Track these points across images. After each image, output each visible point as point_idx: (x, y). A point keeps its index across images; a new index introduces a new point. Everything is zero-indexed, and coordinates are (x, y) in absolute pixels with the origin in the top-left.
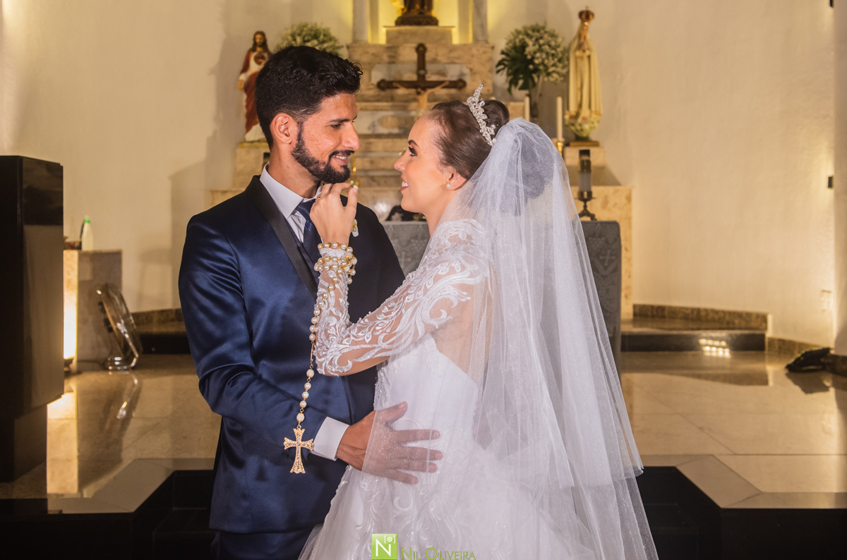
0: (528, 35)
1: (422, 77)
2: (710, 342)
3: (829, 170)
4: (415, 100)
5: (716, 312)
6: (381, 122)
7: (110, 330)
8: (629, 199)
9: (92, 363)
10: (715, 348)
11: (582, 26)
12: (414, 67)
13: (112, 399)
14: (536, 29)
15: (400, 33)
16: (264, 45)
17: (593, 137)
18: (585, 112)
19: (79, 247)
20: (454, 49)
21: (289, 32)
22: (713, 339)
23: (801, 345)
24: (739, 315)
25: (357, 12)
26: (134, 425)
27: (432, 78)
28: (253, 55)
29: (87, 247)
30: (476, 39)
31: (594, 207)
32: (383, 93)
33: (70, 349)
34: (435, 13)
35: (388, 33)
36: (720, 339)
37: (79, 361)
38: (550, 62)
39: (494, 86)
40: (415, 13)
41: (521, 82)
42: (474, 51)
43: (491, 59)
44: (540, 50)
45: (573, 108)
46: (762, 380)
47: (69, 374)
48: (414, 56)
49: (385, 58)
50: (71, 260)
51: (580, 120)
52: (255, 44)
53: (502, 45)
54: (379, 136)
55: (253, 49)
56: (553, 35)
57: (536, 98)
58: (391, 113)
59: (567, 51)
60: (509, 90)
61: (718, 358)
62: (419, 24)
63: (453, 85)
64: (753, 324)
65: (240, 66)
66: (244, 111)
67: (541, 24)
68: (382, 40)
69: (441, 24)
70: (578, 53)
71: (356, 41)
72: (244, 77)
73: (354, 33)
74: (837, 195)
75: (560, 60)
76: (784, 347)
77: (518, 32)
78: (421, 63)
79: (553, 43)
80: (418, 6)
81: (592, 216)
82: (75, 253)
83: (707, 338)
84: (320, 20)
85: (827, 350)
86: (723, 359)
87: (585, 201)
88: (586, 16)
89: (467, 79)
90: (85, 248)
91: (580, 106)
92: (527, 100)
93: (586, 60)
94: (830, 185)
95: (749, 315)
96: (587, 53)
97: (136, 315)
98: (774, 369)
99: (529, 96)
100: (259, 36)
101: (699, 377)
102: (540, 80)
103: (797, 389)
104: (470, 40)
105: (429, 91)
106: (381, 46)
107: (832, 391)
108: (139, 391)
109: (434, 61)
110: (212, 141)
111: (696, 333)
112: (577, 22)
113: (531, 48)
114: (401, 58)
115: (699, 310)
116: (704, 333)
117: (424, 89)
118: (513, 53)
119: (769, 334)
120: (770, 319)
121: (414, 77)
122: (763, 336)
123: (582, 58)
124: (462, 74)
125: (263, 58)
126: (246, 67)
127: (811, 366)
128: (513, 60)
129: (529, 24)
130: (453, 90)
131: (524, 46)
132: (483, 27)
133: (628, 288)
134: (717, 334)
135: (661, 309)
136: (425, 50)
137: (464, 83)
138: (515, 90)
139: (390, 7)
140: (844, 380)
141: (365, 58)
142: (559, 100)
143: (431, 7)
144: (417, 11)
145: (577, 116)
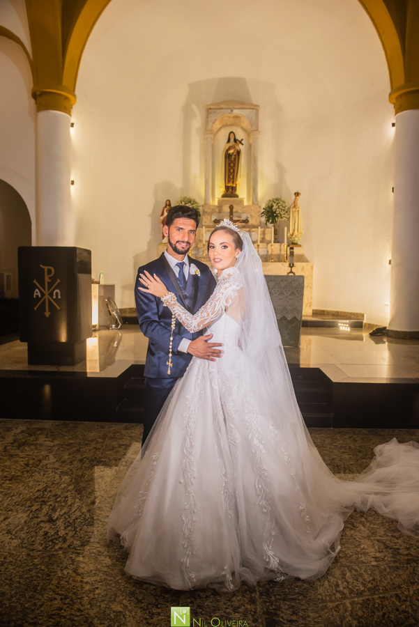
0: (274, 202)
1: (231, 218)
3: (389, 257)
5: (345, 313)
7: (111, 314)
8: (312, 268)
9: (104, 326)
10: (344, 327)
11: (296, 199)
12: (229, 214)
13: (112, 340)
14: (277, 200)
16: (170, 205)
17: (299, 243)
18: (296, 233)
19: (99, 283)
20: (245, 207)
21: (180, 200)
22: (344, 323)
23: (376, 326)
24: (353, 314)
25: (206, 192)
26: (120, 348)
27: (235, 218)
28: (166, 209)
29: (102, 283)
30: (253, 204)
31: (294, 270)
33: (95, 320)
34: (237, 193)
35: (218, 201)
36: (346, 324)
37: (99, 326)
38: (282, 213)
39: (260, 222)
40: (229, 192)
41: (271, 221)
42: (253, 208)
43: (259, 211)
44: (279, 208)
45: (291, 231)
46: (361, 339)
47: (95, 331)
48: (229, 210)
49: (217, 210)
50: (95, 288)
51: (294, 236)
52: (166, 205)
53: (264, 206)
55: (166, 207)
56: (284, 202)
57: (277, 227)
59: (289, 208)
60: (266, 224)
61: (345, 331)
62: (231, 197)
63: (243, 221)
64: (359, 318)
65: (160, 213)
66: (162, 231)
67: (279, 197)
68: (216, 203)
69: (240, 197)
70: (294, 209)
71: (206, 204)
72: (162, 218)
73: (205, 201)
74: (392, 267)
76: (370, 326)
77: (270, 201)
78: (231, 212)
79: (284, 205)
80: (230, 190)
81: (294, 273)
82: (97, 285)
83: (342, 323)
84: (192, 196)
85: (385, 328)
86: (347, 331)
87: (291, 267)
88: (297, 194)
89: (250, 219)
90: (101, 283)
91: (294, 230)
92: (273, 228)
93: (297, 212)
94: (390, 263)
95: (357, 314)
96: (297, 209)
97: (120, 310)
98: (365, 335)
99: (274, 226)
100: (168, 202)
101: (337, 338)
102: (278, 220)
103: (373, 342)
104: (251, 204)
106: (216, 206)
107: (387, 343)
108: (121, 337)
109: (237, 212)
110: (149, 243)
111: (337, 320)
112: (294, 197)
113: (275, 207)
114: (224, 211)
115: (338, 312)
116: (340, 321)
118: (268, 209)
119: (365, 321)
120: (365, 315)
122: (362, 322)
123: (295, 211)
124: (247, 217)
125: (169, 210)
126: (162, 214)
127: (379, 334)
128: (268, 212)
129: (274, 197)
130: (244, 224)
131: (272, 206)
132: (256, 198)
133: (311, 303)
134: (345, 321)
135: (324, 311)
136: (233, 207)
137: (248, 221)
138: (268, 224)
139: (220, 190)
140: (391, 339)
141: (209, 211)
142: (286, 228)
143: (235, 191)
144: (230, 192)
145: (293, 234)
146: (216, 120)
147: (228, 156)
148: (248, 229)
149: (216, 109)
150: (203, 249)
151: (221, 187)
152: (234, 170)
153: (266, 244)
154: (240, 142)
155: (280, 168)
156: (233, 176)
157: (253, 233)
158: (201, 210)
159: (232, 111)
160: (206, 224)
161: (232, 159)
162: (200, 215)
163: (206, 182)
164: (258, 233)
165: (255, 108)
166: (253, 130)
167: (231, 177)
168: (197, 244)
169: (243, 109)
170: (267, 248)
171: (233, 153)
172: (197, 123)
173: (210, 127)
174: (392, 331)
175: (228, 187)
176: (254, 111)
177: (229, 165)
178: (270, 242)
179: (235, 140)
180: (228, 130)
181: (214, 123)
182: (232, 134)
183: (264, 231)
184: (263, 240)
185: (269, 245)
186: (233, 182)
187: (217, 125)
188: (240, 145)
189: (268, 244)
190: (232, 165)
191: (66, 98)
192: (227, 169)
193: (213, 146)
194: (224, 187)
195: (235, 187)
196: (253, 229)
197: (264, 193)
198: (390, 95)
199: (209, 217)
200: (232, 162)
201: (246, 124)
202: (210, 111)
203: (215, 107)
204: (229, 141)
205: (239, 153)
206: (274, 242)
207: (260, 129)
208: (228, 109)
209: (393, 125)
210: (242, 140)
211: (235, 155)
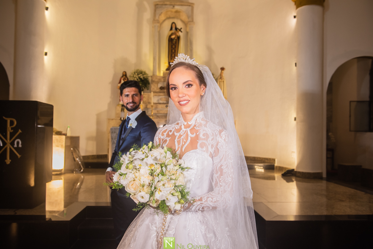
2: (258, 167)
5: (260, 158)
6: (161, 99)
7: (75, 160)
9: (69, 170)
10: (259, 169)
11: (221, 72)
13: (75, 182)
16: (126, 75)
19: (66, 135)
21: (134, 71)
22: (259, 166)
23: (285, 168)
24: (267, 159)
25: (154, 67)
26: (81, 190)
29: (69, 134)
32: (161, 91)
35: (164, 73)
36: (261, 166)
37: (65, 170)
46: (273, 178)
49: (162, 80)
52: (123, 75)
54: (160, 104)
55: (123, 77)
58: (164, 97)
61: (260, 172)
64: (271, 162)
65: (118, 81)
68: (162, 75)
70: (220, 80)
71: (154, 75)
72: (119, 85)
73: (153, 73)
74: (297, 123)
76: (280, 169)
82: (64, 137)
83: (257, 166)
84: (143, 69)
85: (293, 170)
86: (262, 172)
88: (222, 69)
93: (222, 82)
94: (295, 120)
95: (270, 159)
96: (223, 80)
97: (83, 157)
98: (277, 175)
100: (124, 73)
103: (285, 181)
106: (161, 77)
107: (295, 182)
108: (83, 179)
111: (254, 164)
112: (220, 71)
115: (255, 157)
116: (256, 164)
119: (276, 165)
120: (276, 160)
122: (274, 166)
123: (221, 81)
126: (120, 82)
127: (289, 175)
134: (260, 165)
139: (164, 65)
140: (299, 179)
141: (156, 80)
146: (162, 13)
147: (170, 40)
149: (162, 5)
150: (151, 109)
151: (165, 63)
154: (180, 30)
155: (209, 50)
156: (175, 55)
158: (150, 79)
159: (174, 7)
160: (154, 90)
161: (174, 42)
162: (149, 84)
163: (154, 59)
165: (191, 5)
166: (190, 21)
167: (173, 55)
168: (147, 106)
169: (182, 5)
171: (174, 38)
172: (148, 15)
173: (157, 18)
174: (299, 172)
176: (190, 8)
177: (172, 47)
179: (176, 29)
180: (171, 21)
181: (160, 15)
182: (174, 24)
187: (162, 17)
188: (180, 32)
190: (174, 47)
192: (170, 50)
193: (159, 32)
194: (167, 63)
199: (156, 85)
200: (174, 44)
201: (184, 17)
202: (157, 6)
203: (161, 3)
204: (171, 29)
205: (179, 38)
207: (194, 21)
208: (171, 5)
209: (295, 17)
210: (181, 28)
211: (176, 40)
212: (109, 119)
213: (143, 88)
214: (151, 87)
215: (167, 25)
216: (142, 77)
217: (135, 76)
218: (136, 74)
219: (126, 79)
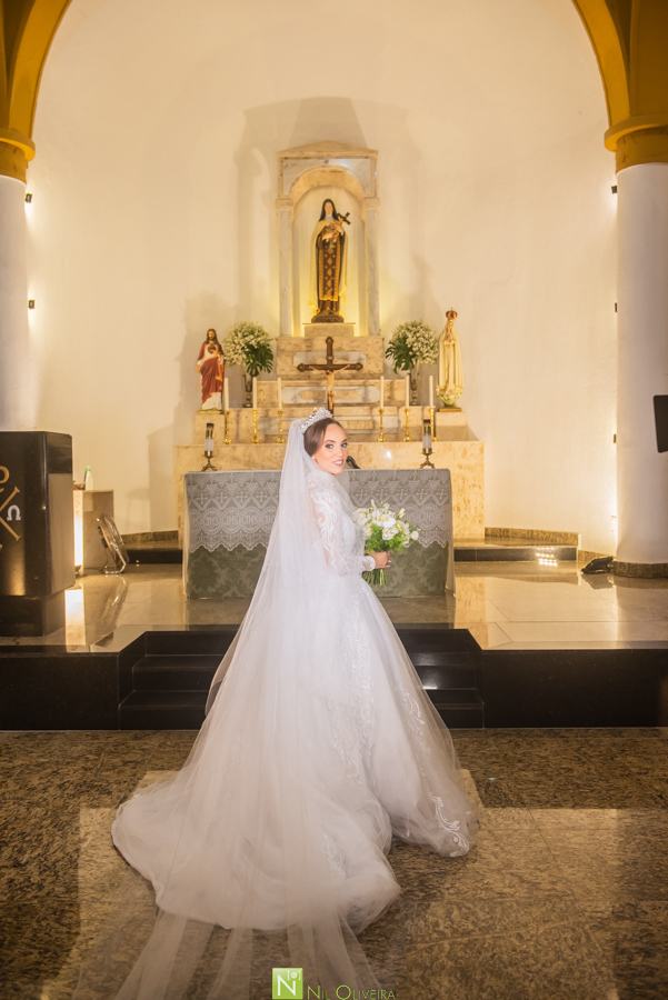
0: (408, 330)
1: (330, 362)
2: (543, 555)
4: (326, 378)
5: (544, 533)
6: (301, 394)
7: (106, 546)
8: (482, 450)
9: (95, 568)
10: (546, 559)
11: (448, 323)
12: (325, 354)
13: (109, 593)
14: (414, 325)
15: (315, 328)
16: (215, 339)
17: (458, 405)
18: (451, 386)
19: (84, 489)
20: (354, 340)
21: (233, 328)
22: (545, 552)
24: (560, 535)
25: (283, 313)
26: (124, 607)
27: (337, 362)
28: (207, 347)
29: (90, 488)
30: (371, 334)
31: (432, 459)
32: (302, 374)
33: (79, 559)
34: (341, 313)
35: (306, 329)
36: (551, 553)
37: (85, 568)
38: (424, 350)
39: (385, 366)
40: (326, 313)
41: (403, 365)
42: (370, 342)
43: (383, 347)
44: (417, 341)
45: (442, 383)
46: (574, 580)
47: (78, 576)
48: (325, 346)
49: (304, 347)
50: (78, 496)
51: (447, 392)
52: (208, 338)
53: (390, 336)
54: (299, 405)
55: (207, 342)
56: (426, 330)
57: (415, 376)
58: (308, 388)
59: (437, 341)
60: (395, 370)
61: (549, 567)
62: (329, 321)
63: (353, 367)
64: (568, 541)
65: (198, 355)
66: (201, 388)
67: (418, 321)
68: (302, 334)
69: (345, 321)
70: (446, 343)
71: (283, 335)
72: (200, 363)
73: (281, 329)
74: (618, 448)
75: (432, 348)
76: (585, 555)
77: (402, 327)
78: (330, 352)
79: (427, 336)
80: (328, 308)
81: (432, 466)
82: (81, 492)
83: (541, 552)
84: (257, 320)
85: (609, 559)
86: (553, 567)
87: (427, 455)
88: (451, 315)
89: (364, 363)
90: (87, 489)
91: (447, 382)
92: (408, 378)
93: (452, 348)
94: (615, 441)
95: (566, 534)
96: (453, 342)
97: (124, 537)
99: (410, 374)
100: (211, 333)
101: (532, 580)
102: (418, 363)
103: (589, 586)
104: (367, 334)
105: (336, 372)
106: (300, 338)
107: (615, 586)
108: (127, 587)
109: (340, 349)
110: (178, 410)
111: (535, 547)
112: (445, 319)
113: (410, 340)
114: (315, 348)
116: (538, 548)
117: (332, 370)
118: (397, 343)
119: (579, 548)
120: (580, 537)
121: (325, 362)
122: (575, 549)
123: (449, 346)
124: (360, 359)
125: (214, 348)
126: (202, 356)
127: (599, 569)
128: (398, 348)
129: (409, 321)
130: (354, 371)
131: (405, 338)
132: (376, 323)
133: (481, 515)
134: (547, 548)
135: (507, 530)
136: (332, 341)
137: (362, 366)
138: (399, 370)
140: (622, 579)
141: (289, 348)
142: (431, 378)
143: (337, 309)
144: (328, 312)
145: (445, 389)
146: (297, 179)
147: (322, 245)
148: (362, 381)
149: (298, 158)
150: (278, 420)
151: (311, 304)
152: (333, 271)
153: (395, 408)
154: (345, 219)
155: (420, 266)
156: (333, 282)
157: (370, 388)
158: (273, 346)
159: (327, 162)
160: (283, 373)
161: (331, 251)
162: (271, 357)
163: (283, 295)
164: (379, 389)
165: (369, 155)
166: (368, 195)
167: (329, 284)
168: (267, 411)
169: (347, 157)
170: (398, 415)
171: (331, 240)
172: (264, 182)
173: (286, 193)
174: (622, 564)
175: (324, 302)
176: (368, 161)
177: (325, 263)
178: (403, 404)
179: (335, 216)
181: (294, 184)
182: (328, 205)
183: (392, 383)
184: (390, 401)
185: (402, 410)
186: (333, 294)
187: (301, 187)
188: (344, 224)
189: (399, 408)
190: (330, 261)
191: (16, 149)
192: (321, 269)
193: (293, 226)
194: (316, 303)
195: (338, 303)
196: (371, 381)
197: (391, 315)
198: (607, 135)
199: (289, 360)
200: (330, 256)
201: (354, 185)
202: (285, 162)
203: (295, 155)
204: (323, 217)
205: (342, 238)
206: (411, 404)
207: (379, 195)
208: (320, 158)
209: (614, 189)
210: (348, 214)
211: (335, 244)
212: (178, 447)
213: (258, 368)
214: (277, 364)
215: (312, 207)
216: (253, 342)
217: (236, 341)
218: (240, 335)
219: (216, 346)
